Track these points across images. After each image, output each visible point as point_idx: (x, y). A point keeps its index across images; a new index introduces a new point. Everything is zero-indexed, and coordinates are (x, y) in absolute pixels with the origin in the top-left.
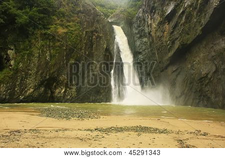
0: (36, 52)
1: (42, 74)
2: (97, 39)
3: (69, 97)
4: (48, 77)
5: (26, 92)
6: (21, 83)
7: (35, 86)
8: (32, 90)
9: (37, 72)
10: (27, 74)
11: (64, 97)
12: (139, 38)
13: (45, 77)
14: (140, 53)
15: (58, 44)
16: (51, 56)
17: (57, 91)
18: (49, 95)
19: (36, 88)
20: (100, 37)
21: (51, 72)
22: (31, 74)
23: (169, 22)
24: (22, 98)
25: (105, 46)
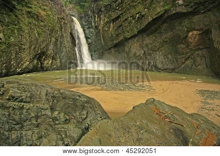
0: (26, 29)
1: (34, 49)
2: (64, 24)
3: (55, 66)
4: (39, 52)
5: (22, 65)
6: (16, 57)
7: (31, 59)
8: (28, 63)
9: (30, 47)
10: (20, 48)
11: (51, 67)
12: (88, 29)
13: (38, 52)
14: (89, 38)
15: (42, 24)
16: (38, 34)
17: (46, 62)
18: (39, 66)
19: (31, 61)
20: (66, 24)
21: (42, 47)
22: (24, 49)
23: (113, 23)
24: (19, 70)
25: (70, 30)
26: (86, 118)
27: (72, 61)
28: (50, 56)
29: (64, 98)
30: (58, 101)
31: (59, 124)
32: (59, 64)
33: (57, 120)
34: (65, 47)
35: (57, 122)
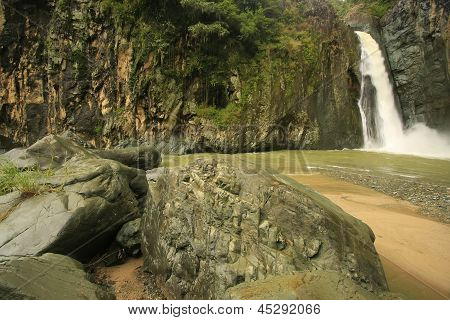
1: (277, 110)
2: (335, 54)
4: (284, 114)
5: (259, 136)
7: (270, 128)
8: (265, 134)
9: (271, 107)
10: (258, 111)
12: (399, 48)
13: (281, 114)
16: (285, 83)
20: (340, 51)
21: (289, 106)
22: (263, 111)
24: (253, 145)
25: (347, 64)
26: (315, 256)
27: (346, 132)
28: (301, 121)
29: (282, 202)
30: (272, 205)
31: (266, 244)
32: (316, 138)
33: (264, 235)
34: (334, 101)
35: (264, 239)
